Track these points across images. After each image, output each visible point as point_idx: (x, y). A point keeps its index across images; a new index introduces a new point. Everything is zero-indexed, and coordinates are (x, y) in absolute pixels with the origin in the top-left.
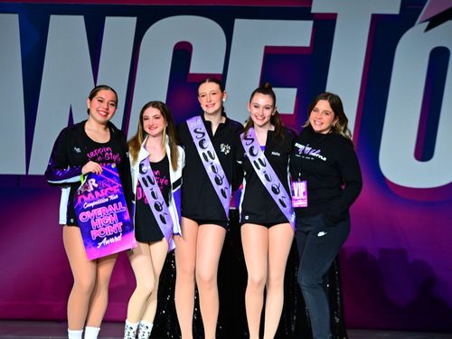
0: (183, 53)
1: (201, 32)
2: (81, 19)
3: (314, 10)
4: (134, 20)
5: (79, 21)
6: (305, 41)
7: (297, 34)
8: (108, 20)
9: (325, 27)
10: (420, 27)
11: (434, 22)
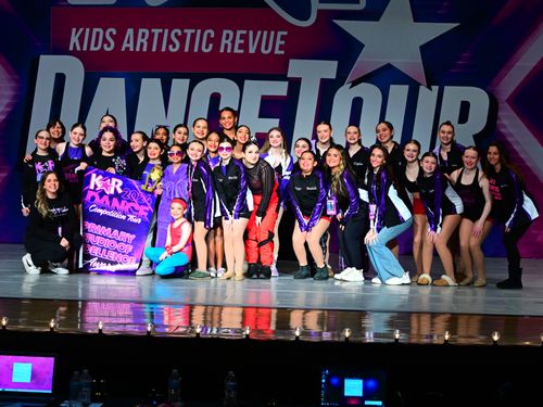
0: (215, 98)
1: (226, 88)
2: (159, 80)
3: (289, 75)
4: (188, 81)
5: (158, 81)
6: (283, 92)
7: (279, 89)
8: (174, 80)
9: (295, 85)
10: (347, 86)
11: (355, 83)
